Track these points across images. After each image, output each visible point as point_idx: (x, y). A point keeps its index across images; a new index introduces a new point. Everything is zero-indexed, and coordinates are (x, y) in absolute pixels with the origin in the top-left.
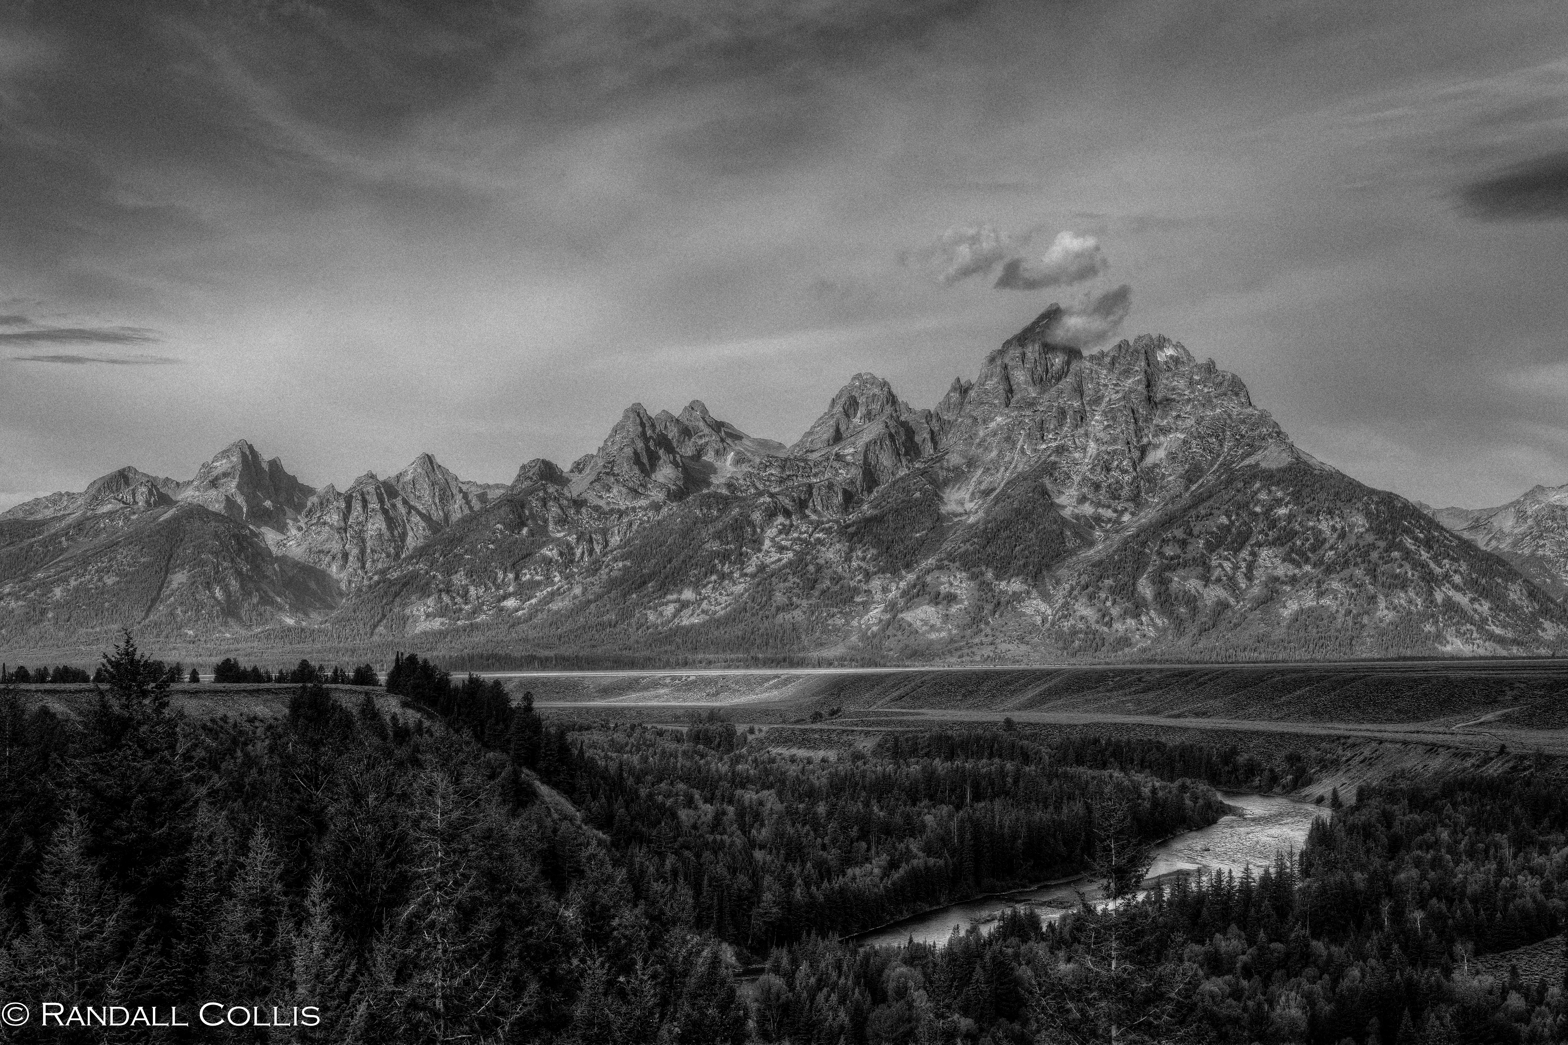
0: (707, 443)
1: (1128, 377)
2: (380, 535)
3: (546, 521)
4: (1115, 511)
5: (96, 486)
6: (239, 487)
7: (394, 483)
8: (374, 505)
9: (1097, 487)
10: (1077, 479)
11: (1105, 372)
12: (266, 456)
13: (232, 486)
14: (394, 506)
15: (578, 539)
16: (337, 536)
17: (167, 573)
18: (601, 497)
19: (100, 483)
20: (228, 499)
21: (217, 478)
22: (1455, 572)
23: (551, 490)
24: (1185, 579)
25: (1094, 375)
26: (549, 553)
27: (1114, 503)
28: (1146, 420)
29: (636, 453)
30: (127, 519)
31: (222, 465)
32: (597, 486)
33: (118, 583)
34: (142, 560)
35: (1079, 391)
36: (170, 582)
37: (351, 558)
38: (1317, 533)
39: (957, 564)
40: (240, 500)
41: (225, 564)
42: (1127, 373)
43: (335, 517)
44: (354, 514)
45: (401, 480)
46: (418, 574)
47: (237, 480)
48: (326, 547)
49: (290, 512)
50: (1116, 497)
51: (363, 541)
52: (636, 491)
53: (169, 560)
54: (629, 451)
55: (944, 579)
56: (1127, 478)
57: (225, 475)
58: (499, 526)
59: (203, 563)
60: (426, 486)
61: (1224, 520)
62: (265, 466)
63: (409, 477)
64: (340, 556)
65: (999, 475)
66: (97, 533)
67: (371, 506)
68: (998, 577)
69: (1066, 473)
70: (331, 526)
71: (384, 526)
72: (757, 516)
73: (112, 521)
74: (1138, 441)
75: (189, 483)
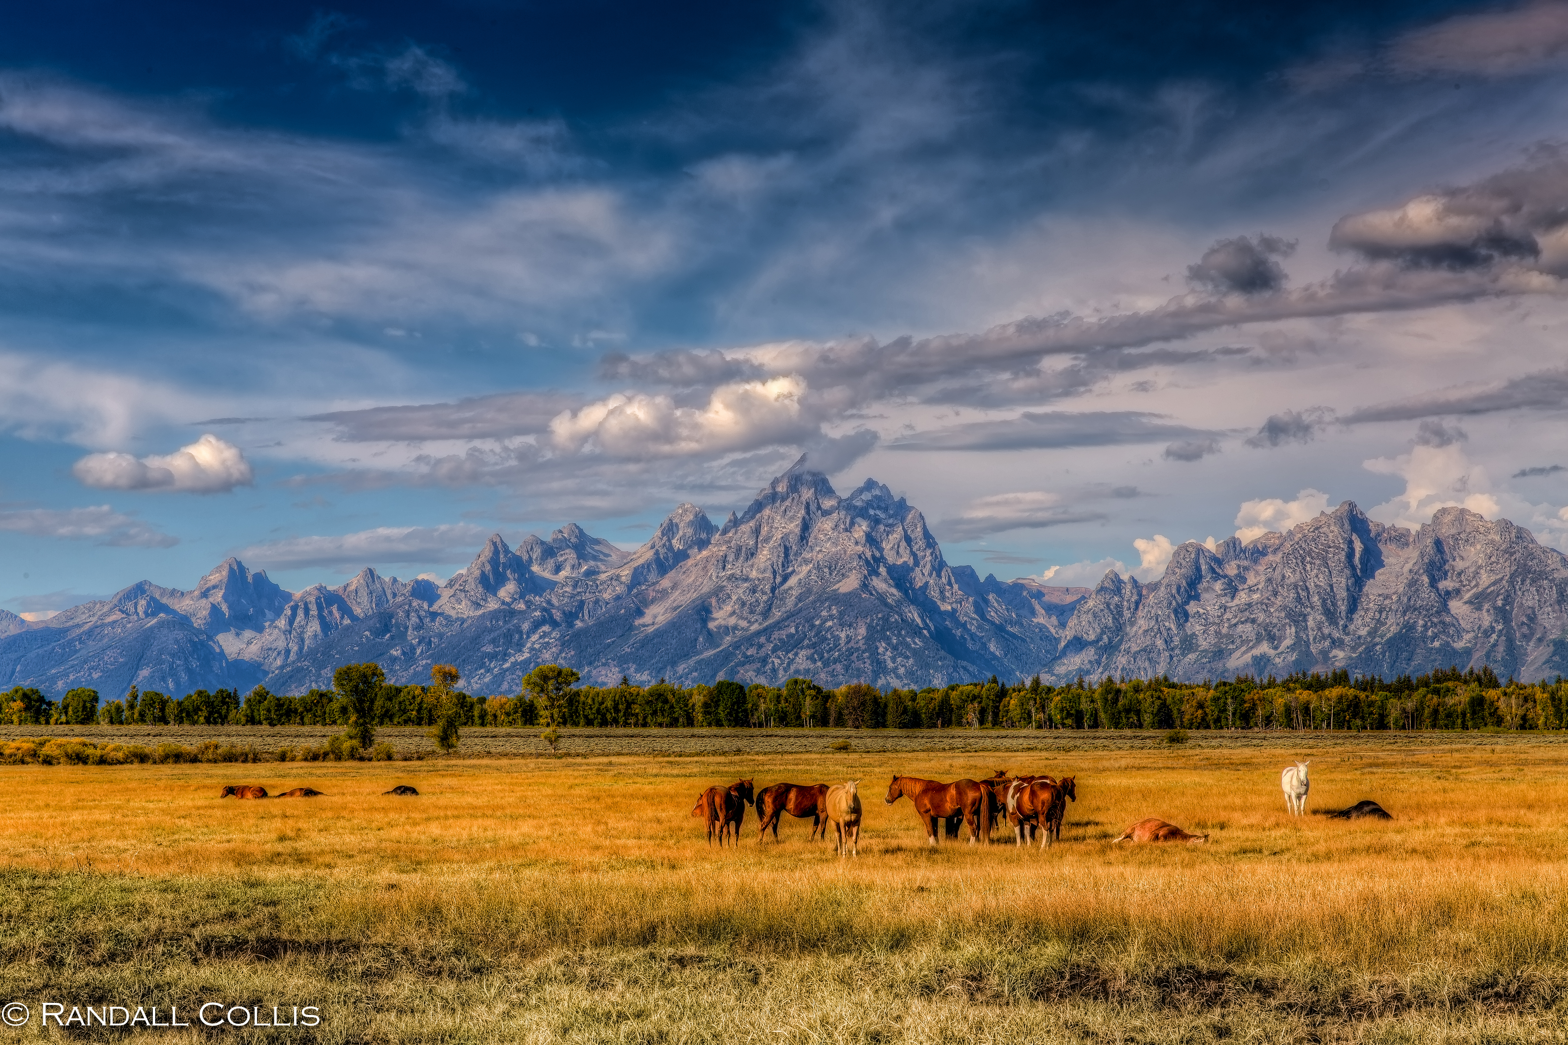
0: (566, 560)
1: (791, 522)
2: (316, 636)
3: (407, 628)
4: (749, 622)
5: (118, 597)
6: (225, 597)
7: (341, 593)
8: (314, 612)
9: (743, 604)
10: (734, 598)
11: (779, 518)
12: (252, 570)
13: (218, 596)
14: (331, 613)
15: (419, 643)
16: (283, 637)
17: (137, 669)
18: (454, 608)
19: (121, 594)
20: (213, 605)
21: (208, 590)
22: (902, 666)
23: (415, 604)
24: (747, 671)
25: (770, 521)
26: (395, 653)
27: (750, 616)
28: (796, 554)
29: (483, 573)
30: (124, 626)
31: (215, 579)
32: (453, 600)
33: (101, 677)
34: (121, 660)
35: (757, 531)
36: (137, 677)
37: (292, 654)
38: (838, 638)
39: (615, 663)
40: (224, 608)
41: (178, 662)
42: (792, 519)
43: (283, 622)
44: (298, 619)
45: (348, 590)
46: (303, 668)
47: (223, 591)
48: (273, 647)
49: (269, 614)
50: (752, 612)
51: (303, 640)
52: (478, 604)
53: (140, 660)
54: (477, 573)
55: (603, 672)
56: (765, 598)
57: (214, 587)
58: (367, 633)
59: (162, 662)
60: (365, 594)
61: (793, 630)
62: (250, 579)
63: (353, 587)
64: (283, 652)
65: (688, 596)
66: (103, 637)
67: (311, 613)
68: (636, 671)
69: (728, 594)
70: (280, 629)
71: (319, 629)
72: (525, 626)
73: (113, 628)
74: (783, 571)
75: (191, 592)
